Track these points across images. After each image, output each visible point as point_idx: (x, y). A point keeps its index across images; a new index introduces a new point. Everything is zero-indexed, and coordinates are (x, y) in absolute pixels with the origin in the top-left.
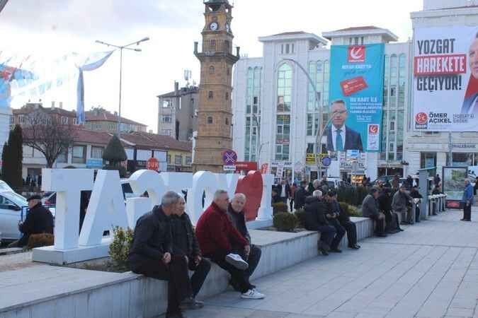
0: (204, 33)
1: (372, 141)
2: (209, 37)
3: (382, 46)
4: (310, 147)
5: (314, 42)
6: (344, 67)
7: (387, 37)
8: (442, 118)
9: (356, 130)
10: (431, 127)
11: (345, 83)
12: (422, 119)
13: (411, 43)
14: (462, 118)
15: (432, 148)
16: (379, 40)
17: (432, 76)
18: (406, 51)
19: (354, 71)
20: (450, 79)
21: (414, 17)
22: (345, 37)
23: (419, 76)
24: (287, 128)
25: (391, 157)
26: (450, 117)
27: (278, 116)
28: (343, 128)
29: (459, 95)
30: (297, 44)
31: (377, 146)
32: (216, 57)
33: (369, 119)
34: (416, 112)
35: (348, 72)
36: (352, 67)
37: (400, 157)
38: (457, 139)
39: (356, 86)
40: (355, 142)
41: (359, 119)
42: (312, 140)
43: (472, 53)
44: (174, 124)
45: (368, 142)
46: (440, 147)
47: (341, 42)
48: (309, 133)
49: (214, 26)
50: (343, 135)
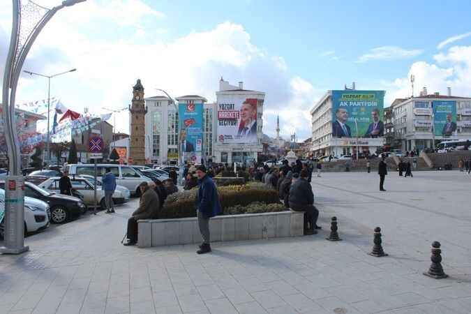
0: (133, 101)
1: (198, 147)
2: (136, 102)
3: (202, 105)
4: (170, 150)
5: (171, 102)
6: (185, 114)
7: (204, 101)
8: (229, 137)
9: (191, 142)
10: (225, 141)
11: (185, 121)
12: (222, 138)
13: (215, 104)
14: (238, 136)
15: (226, 150)
16: (201, 102)
17: (225, 119)
18: (213, 107)
19: (190, 116)
20: (232, 121)
21: (218, 94)
22: (185, 100)
23: (220, 119)
24: (158, 141)
25: (207, 154)
26: (233, 137)
27: (154, 136)
28: (185, 141)
29: (237, 127)
30: (163, 102)
31: (201, 149)
32: (139, 112)
33: (197, 137)
34: (219, 134)
35: (186, 116)
36: (189, 114)
37: (211, 154)
38: (236, 146)
39: (190, 122)
40: (190, 148)
41: (193, 137)
42: (171, 146)
43: (241, 110)
44: (81, 137)
45: (197, 147)
46: (229, 150)
47: (183, 102)
48: (169, 143)
49: (138, 98)
50: (185, 144)
